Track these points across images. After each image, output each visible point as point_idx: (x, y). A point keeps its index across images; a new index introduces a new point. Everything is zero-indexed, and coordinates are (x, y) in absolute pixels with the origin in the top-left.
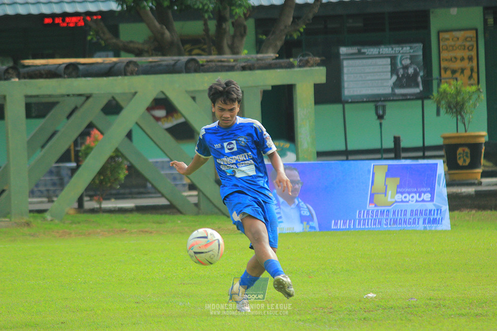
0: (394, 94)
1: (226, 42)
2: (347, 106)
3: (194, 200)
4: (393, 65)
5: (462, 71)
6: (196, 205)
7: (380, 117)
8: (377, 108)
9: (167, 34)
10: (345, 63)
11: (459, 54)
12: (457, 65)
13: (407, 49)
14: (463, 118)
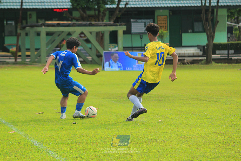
0: (145, 32)
1: (100, 18)
2: (133, 35)
3: (91, 59)
4: (145, 25)
5: (163, 27)
6: (91, 61)
7: (141, 38)
8: (140, 36)
9: (85, 15)
10: (132, 24)
11: (162, 22)
12: (162, 25)
13: (149, 20)
14: (163, 39)
